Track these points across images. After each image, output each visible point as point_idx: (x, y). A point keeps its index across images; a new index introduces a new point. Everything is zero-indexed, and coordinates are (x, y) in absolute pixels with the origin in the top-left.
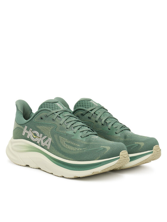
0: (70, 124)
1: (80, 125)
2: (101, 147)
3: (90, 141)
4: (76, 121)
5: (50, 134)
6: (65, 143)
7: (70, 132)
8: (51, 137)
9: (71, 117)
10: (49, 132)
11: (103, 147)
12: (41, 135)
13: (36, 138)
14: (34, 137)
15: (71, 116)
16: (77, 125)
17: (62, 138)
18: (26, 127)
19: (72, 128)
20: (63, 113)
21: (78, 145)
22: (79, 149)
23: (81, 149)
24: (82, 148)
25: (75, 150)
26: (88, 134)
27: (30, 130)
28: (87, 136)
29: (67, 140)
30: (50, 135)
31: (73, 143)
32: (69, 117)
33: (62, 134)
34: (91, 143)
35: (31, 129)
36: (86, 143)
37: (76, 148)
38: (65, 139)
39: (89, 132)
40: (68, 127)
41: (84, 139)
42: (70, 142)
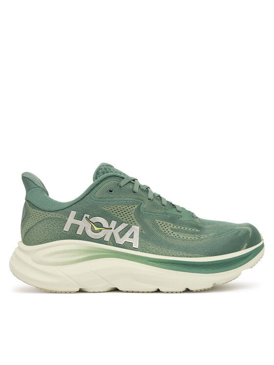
5: (134, 218)
8: (136, 222)
10: (132, 215)
11: (239, 228)
12: (114, 223)
13: (101, 230)
14: (96, 229)
17: (161, 222)
18: (73, 213)
22: (203, 235)
25: (197, 239)
27: (84, 218)
29: (172, 225)
30: (135, 220)
33: (159, 216)
35: (85, 215)
38: (168, 223)
42: (179, 227)
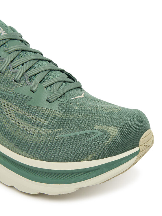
0: (22, 70)
1: (44, 69)
2: (96, 127)
3: (68, 110)
4: (36, 61)
6: (13, 116)
7: (24, 90)
9: (23, 53)
11: (101, 127)
15: (23, 51)
16: (38, 72)
17: (6, 102)
19: (27, 79)
20: (6, 45)
21: (43, 121)
22: (46, 130)
23: (50, 131)
24: (52, 128)
25: (37, 133)
26: (62, 91)
28: (60, 97)
29: (17, 108)
31: (31, 116)
32: (19, 52)
33: (6, 95)
34: (71, 117)
36: (60, 115)
37: (38, 128)
38: (13, 106)
39: (64, 84)
40: (18, 77)
41: (55, 106)
42: (24, 112)
